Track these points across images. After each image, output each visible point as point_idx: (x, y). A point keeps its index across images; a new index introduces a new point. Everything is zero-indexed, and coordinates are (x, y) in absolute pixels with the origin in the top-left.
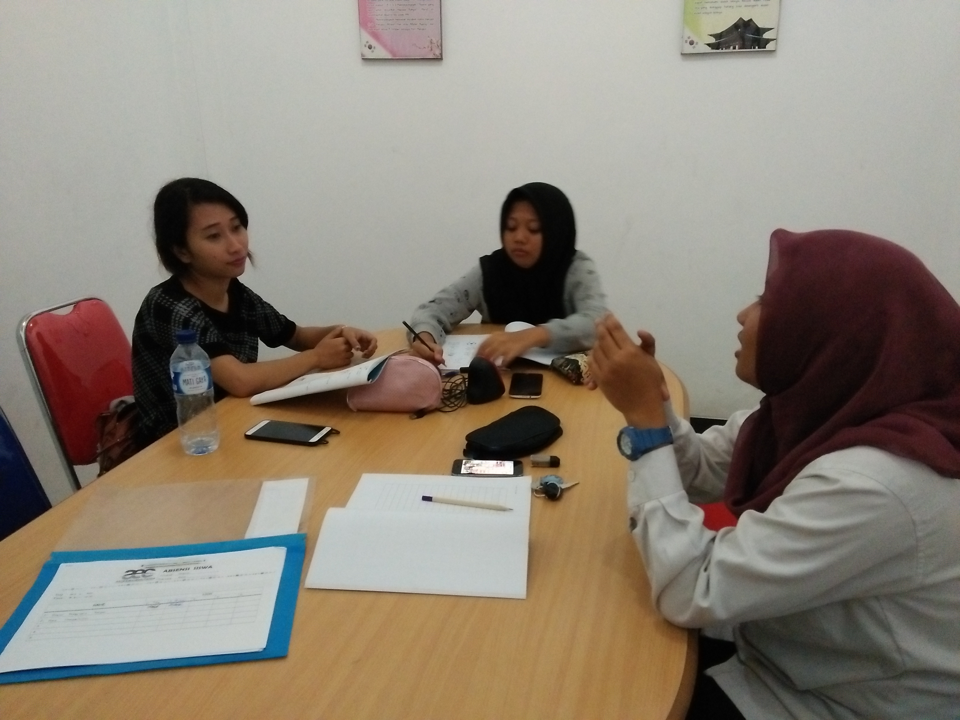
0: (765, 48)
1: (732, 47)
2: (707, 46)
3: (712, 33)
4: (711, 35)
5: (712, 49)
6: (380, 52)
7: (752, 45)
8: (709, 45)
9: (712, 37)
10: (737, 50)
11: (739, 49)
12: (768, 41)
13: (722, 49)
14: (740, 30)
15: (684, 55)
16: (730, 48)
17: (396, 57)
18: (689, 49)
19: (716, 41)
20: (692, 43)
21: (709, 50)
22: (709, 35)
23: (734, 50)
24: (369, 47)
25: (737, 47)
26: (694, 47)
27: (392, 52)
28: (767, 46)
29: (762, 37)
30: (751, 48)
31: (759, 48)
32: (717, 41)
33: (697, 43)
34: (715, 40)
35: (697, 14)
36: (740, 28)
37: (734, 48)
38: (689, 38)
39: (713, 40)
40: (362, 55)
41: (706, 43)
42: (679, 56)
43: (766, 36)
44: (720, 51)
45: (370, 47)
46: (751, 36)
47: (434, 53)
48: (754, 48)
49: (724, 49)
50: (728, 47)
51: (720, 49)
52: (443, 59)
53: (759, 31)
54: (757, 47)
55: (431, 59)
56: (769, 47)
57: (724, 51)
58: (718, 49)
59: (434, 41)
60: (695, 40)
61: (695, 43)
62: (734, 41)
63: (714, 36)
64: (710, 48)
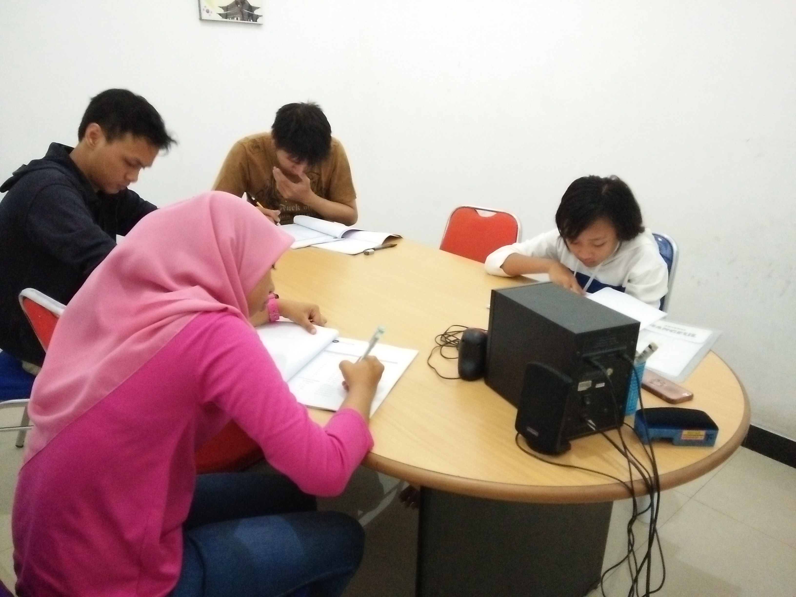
0: (256, 21)
1: (235, 18)
2: (219, 15)
3: (222, 6)
4: (220, 7)
5: (223, 17)
7: (248, 19)
8: (220, 14)
9: (221, 9)
10: (239, 21)
11: (241, 20)
12: (257, 17)
14: (239, 6)
15: (202, 20)
18: (205, 16)
20: (208, 12)
21: (220, 18)
22: (219, 7)
23: (237, 21)
25: (239, 18)
26: (210, 15)
29: (254, 13)
30: (248, 21)
31: (253, 21)
32: (225, 12)
33: (211, 12)
36: (239, 4)
37: (237, 19)
38: (205, 7)
39: (222, 11)
41: (219, 13)
42: (198, 21)
43: (256, 12)
44: (228, 20)
46: (246, 12)
49: (230, 19)
50: (233, 18)
51: (228, 19)
53: (251, 9)
54: (251, 20)
56: (259, 21)
57: (231, 20)
58: (226, 18)
60: (210, 10)
61: (210, 12)
62: (236, 13)
63: (223, 8)
64: (221, 17)
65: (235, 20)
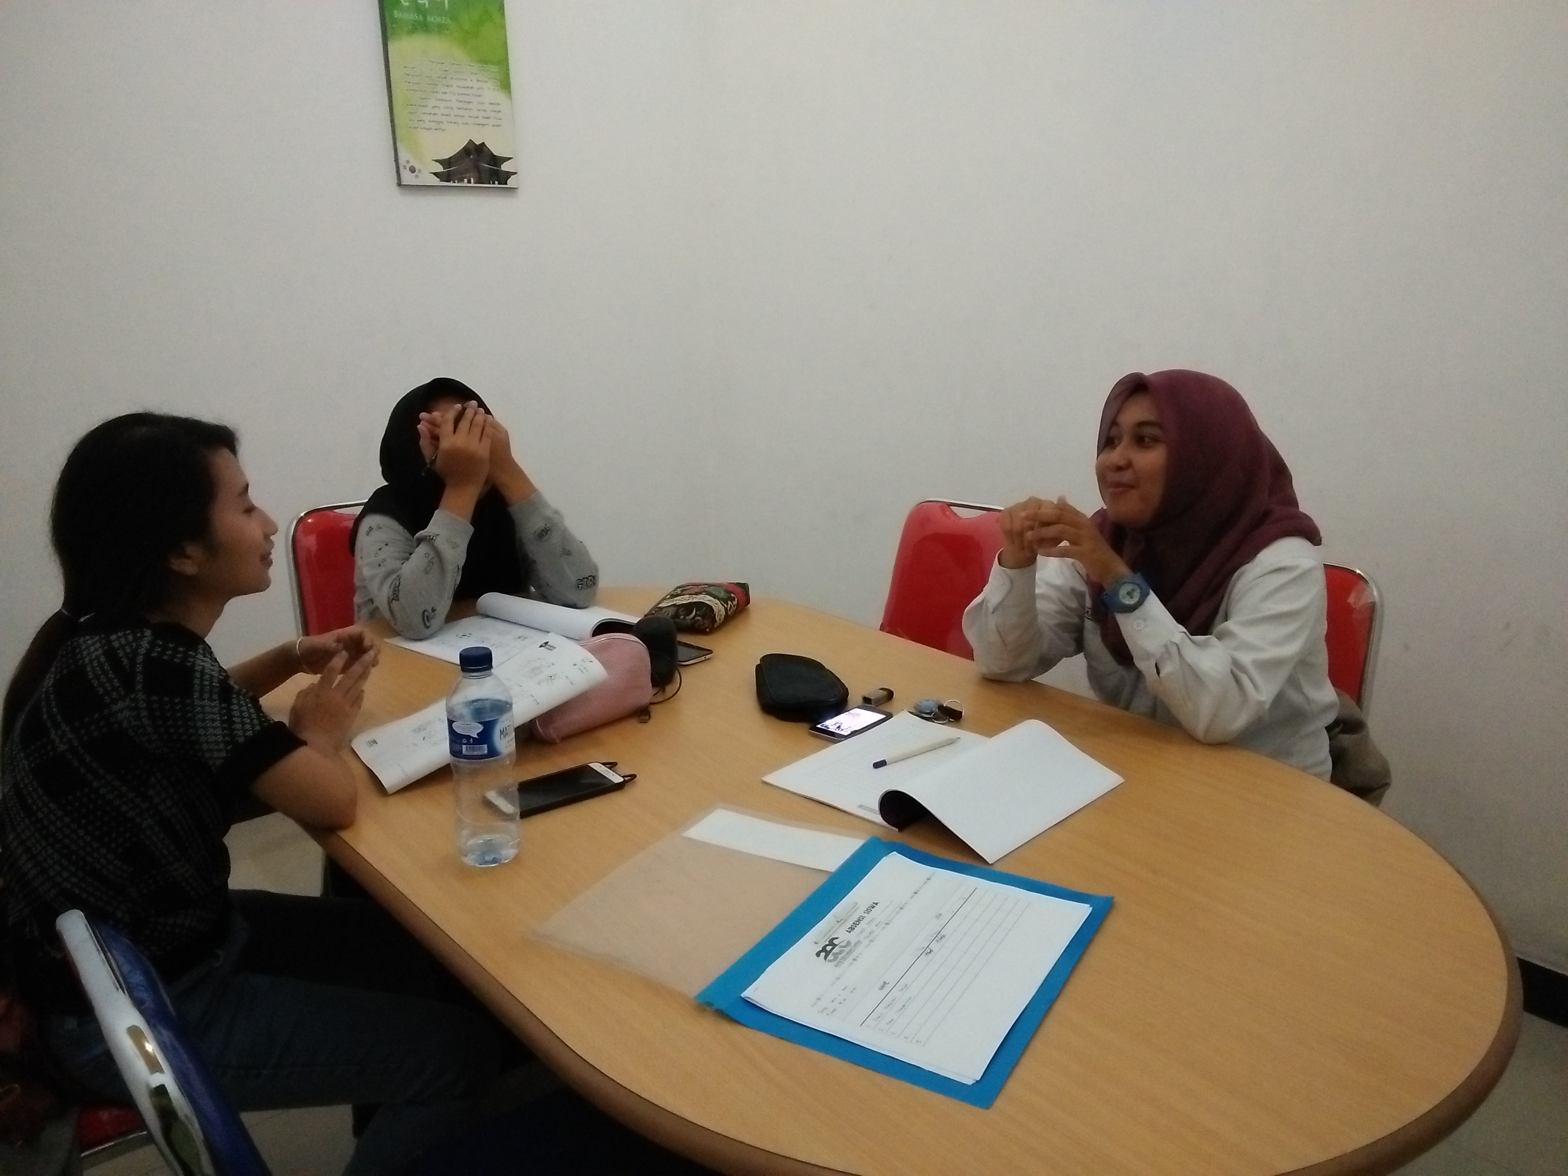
0: (506, 184)
1: (466, 180)
3: (440, 158)
4: (436, 161)
5: (442, 180)
7: (491, 180)
8: (435, 174)
9: (438, 164)
10: (472, 184)
11: (477, 183)
12: (509, 175)
13: (454, 182)
14: (471, 157)
15: (403, 187)
16: (464, 181)
18: (408, 178)
19: (444, 169)
20: (413, 170)
21: (436, 181)
22: (434, 160)
25: (472, 180)
26: (417, 176)
28: (508, 181)
29: (501, 168)
30: (490, 184)
31: (499, 184)
32: (446, 170)
33: (420, 171)
34: (442, 168)
35: (413, 128)
36: (472, 155)
37: (469, 182)
38: (408, 162)
39: (440, 169)
41: (432, 172)
42: (396, 188)
43: (505, 167)
46: (487, 167)
48: (494, 183)
49: (456, 181)
50: (461, 180)
51: (452, 182)
53: (497, 161)
54: (496, 182)
56: (511, 182)
57: (457, 184)
58: (450, 182)
60: (417, 166)
61: (417, 171)
62: (467, 171)
63: (441, 162)
64: (439, 179)
65: (465, 183)
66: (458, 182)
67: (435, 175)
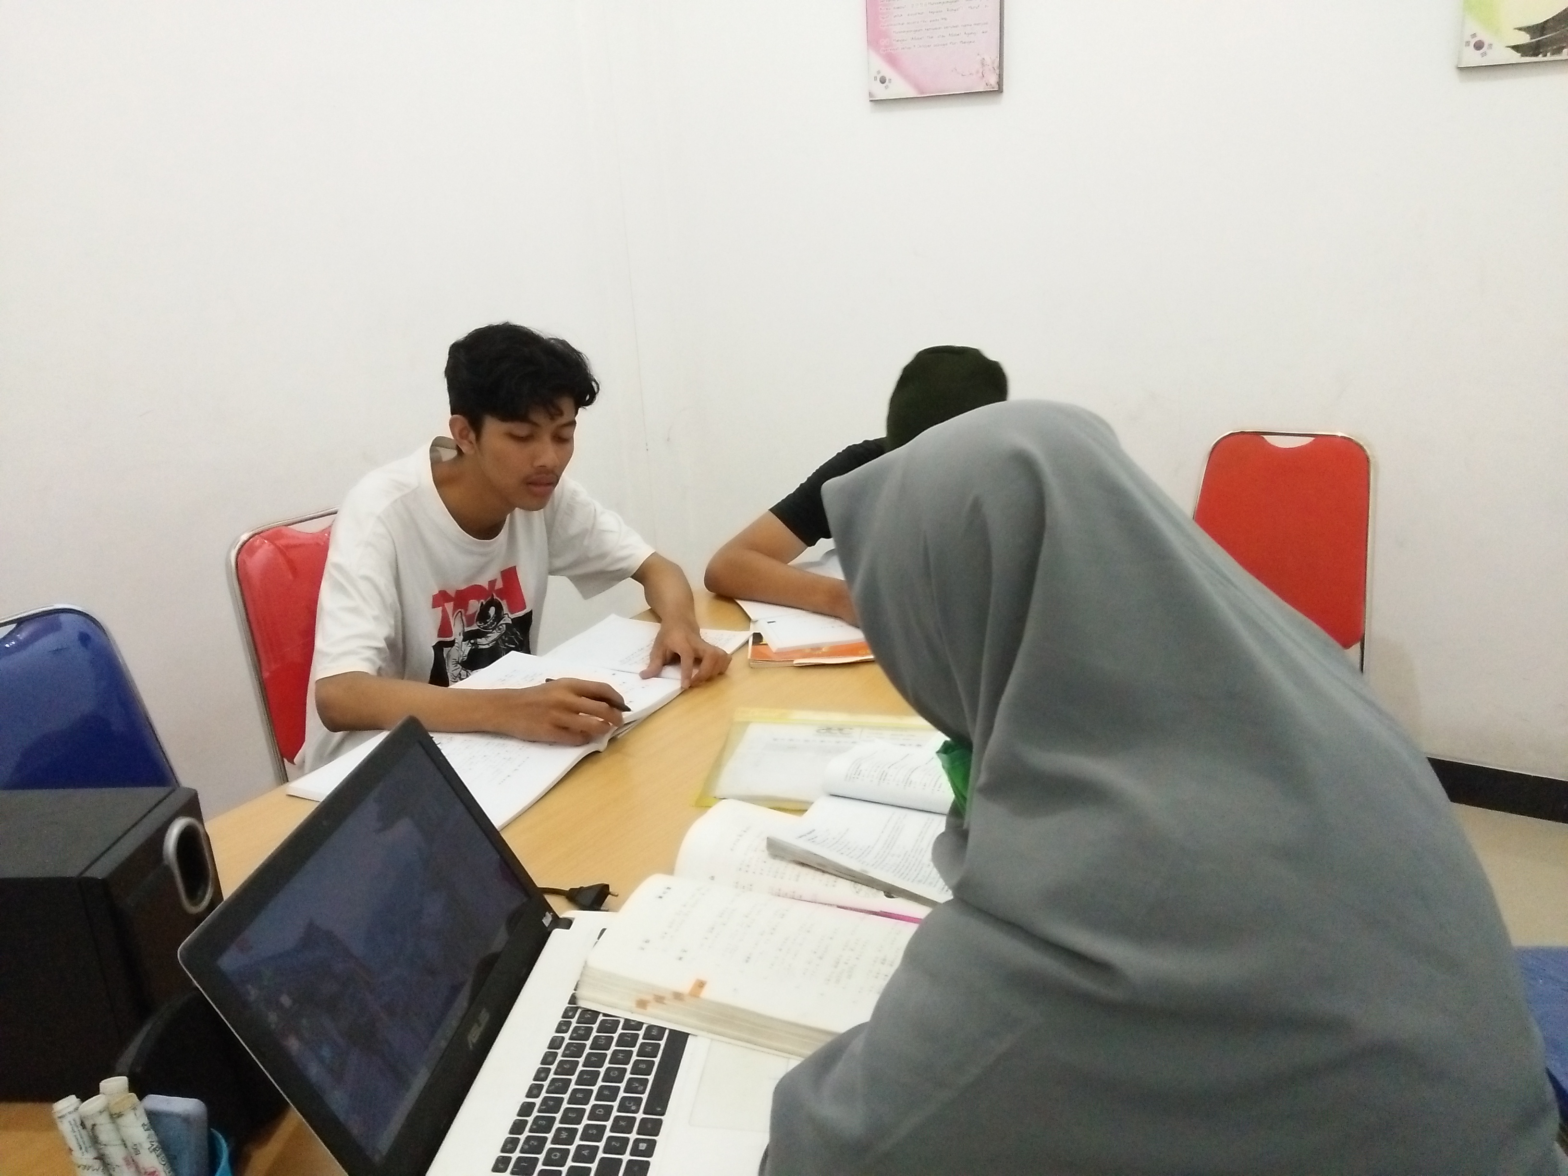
2: (1512, 50)
3: (1524, 24)
4: (1520, 29)
5: (1523, 55)
6: (900, 88)
8: (1516, 48)
9: (1523, 33)
13: (1545, 56)
15: (1464, 70)
16: (1562, 52)
17: (923, 93)
18: (1474, 58)
19: (1531, 39)
20: (1479, 46)
21: (1516, 57)
22: (1515, 29)
24: (881, 81)
26: (1483, 55)
27: (917, 86)
32: (1534, 40)
33: (1490, 45)
34: (1529, 38)
38: (1474, 35)
39: (1525, 39)
40: (870, 95)
41: (1510, 45)
42: (1455, 73)
44: (1540, 58)
45: (883, 81)
47: (987, 82)
49: (1549, 54)
50: (1558, 52)
51: (1540, 56)
52: (1002, 92)
55: (981, 92)
57: (1549, 57)
58: (1536, 55)
59: (988, 61)
60: (1487, 40)
61: (1486, 45)
63: (1528, 29)
64: (1519, 54)
66: (1553, 54)
67: (1518, 51)
